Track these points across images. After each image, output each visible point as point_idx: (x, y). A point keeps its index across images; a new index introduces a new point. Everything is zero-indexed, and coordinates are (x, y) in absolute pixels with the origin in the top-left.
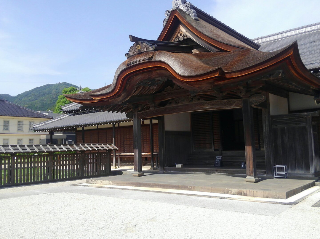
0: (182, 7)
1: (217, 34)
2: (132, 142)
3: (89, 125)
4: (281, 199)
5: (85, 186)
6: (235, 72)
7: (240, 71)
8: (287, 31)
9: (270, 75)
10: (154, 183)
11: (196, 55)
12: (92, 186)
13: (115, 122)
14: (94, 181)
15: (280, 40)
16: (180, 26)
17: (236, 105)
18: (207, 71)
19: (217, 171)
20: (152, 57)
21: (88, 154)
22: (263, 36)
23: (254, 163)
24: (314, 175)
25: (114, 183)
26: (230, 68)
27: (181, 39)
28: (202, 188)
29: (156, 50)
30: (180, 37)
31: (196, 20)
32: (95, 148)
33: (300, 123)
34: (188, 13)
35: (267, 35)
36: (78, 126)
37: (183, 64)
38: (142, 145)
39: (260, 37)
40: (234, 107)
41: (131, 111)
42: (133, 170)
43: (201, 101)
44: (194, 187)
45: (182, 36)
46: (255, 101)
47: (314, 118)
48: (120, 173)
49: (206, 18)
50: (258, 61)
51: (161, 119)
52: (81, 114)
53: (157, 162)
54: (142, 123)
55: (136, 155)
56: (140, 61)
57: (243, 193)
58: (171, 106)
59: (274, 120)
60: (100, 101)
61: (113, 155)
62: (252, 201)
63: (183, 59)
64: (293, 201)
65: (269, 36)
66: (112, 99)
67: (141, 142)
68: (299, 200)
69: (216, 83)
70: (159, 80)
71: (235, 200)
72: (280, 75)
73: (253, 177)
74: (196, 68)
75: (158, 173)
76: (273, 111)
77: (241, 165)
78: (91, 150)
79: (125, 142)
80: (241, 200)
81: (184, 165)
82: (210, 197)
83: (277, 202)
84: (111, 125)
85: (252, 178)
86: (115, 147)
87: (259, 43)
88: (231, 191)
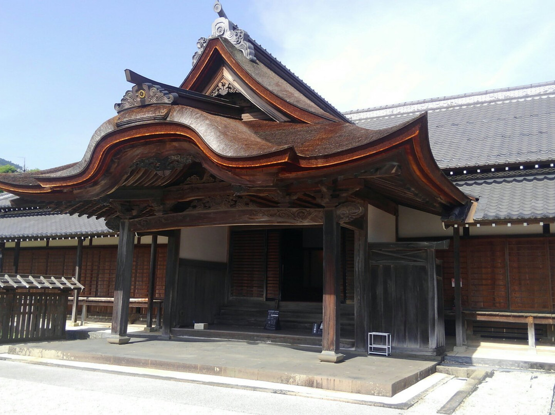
0: (227, 35)
1: (288, 91)
2: (114, 276)
3: (30, 238)
4: (383, 396)
5: (5, 359)
6: (316, 158)
7: (326, 157)
8: (399, 106)
9: (377, 170)
10: (147, 358)
11: (248, 124)
12: (20, 360)
13: (82, 235)
14: (26, 349)
15: (387, 118)
16: (224, 68)
17: (313, 220)
18: (267, 151)
19: (268, 338)
20: (167, 115)
21: (21, 294)
22: (360, 109)
23: (336, 326)
24: (435, 353)
25: (67, 356)
26: (307, 150)
27: (224, 92)
28: (240, 371)
29: (175, 103)
30: (222, 88)
31: (252, 61)
32: (36, 284)
33: (415, 259)
34: (239, 48)
35: (366, 108)
36: (8, 239)
37: (224, 134)
38: (133, 283)
39: (355, 109)
40: (309, 222)
41: (118, 216)
42: (110, 331)
43: (251, 207)
44: (225, 370)
45: (225, 87)
46: (345, 214)
47: (440, 253)
48: (82, 335)
49: (269, 62)
50: (358, 142)
51: (175, 236)
52: (18, 217)
53: (158, 317)
54: (136, 242)
55: (118, 302)
56: (142, 120)
57: (315, 384)
58: (195, 212)
59: (374, 250)
60: (54, 191)
61: (72, 301)
62: (331, 400)
63: (226, 127)
64: (404, 401)
65: (369, 110)
66: (80, 188)
67: (131, 277)
68: (413, 398)
69: (281, 176)
70: (178, 161)
71: (300, 396)
72: (394, 171)
73: (333, 353)
74: (248, 145)
75: (159, 338)
76: (372, 236)
77: (312, 329)
78: (27, 287)
79: (100, 276)
80: (312, 397)
81: (210, 325)
82: (255, 389)
83: (376, 403)
84: (74, 242)
85: (331, 355)
86: (79, 285)
87: (353, 119)
88: (294, 378)
